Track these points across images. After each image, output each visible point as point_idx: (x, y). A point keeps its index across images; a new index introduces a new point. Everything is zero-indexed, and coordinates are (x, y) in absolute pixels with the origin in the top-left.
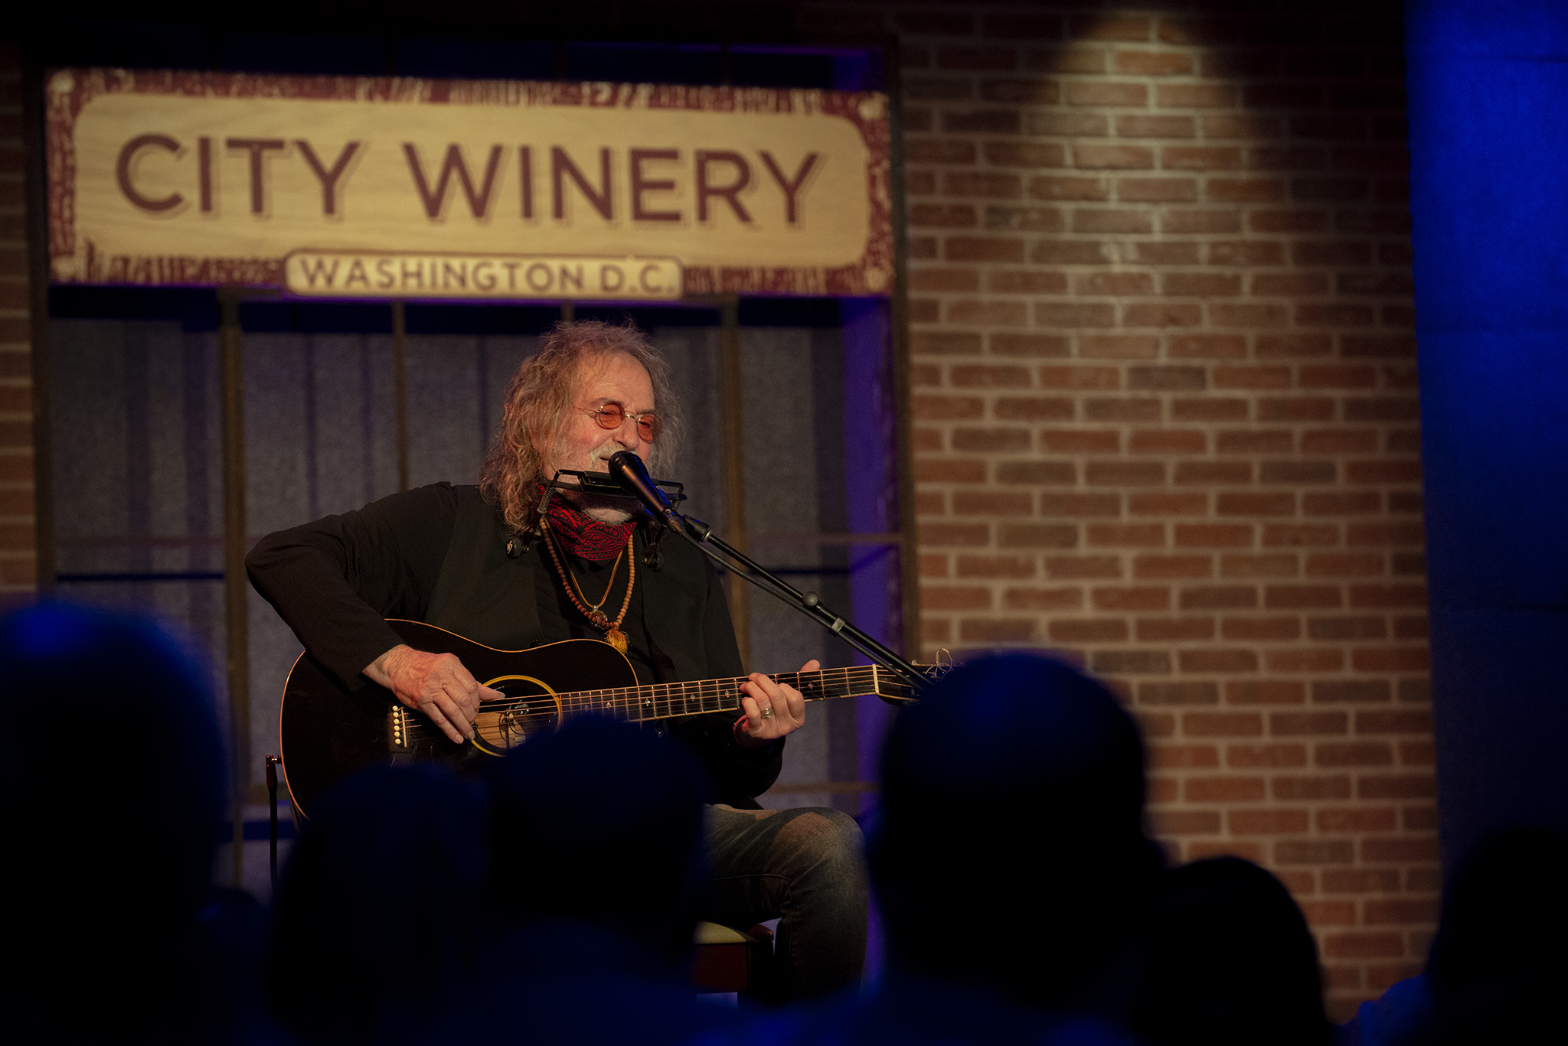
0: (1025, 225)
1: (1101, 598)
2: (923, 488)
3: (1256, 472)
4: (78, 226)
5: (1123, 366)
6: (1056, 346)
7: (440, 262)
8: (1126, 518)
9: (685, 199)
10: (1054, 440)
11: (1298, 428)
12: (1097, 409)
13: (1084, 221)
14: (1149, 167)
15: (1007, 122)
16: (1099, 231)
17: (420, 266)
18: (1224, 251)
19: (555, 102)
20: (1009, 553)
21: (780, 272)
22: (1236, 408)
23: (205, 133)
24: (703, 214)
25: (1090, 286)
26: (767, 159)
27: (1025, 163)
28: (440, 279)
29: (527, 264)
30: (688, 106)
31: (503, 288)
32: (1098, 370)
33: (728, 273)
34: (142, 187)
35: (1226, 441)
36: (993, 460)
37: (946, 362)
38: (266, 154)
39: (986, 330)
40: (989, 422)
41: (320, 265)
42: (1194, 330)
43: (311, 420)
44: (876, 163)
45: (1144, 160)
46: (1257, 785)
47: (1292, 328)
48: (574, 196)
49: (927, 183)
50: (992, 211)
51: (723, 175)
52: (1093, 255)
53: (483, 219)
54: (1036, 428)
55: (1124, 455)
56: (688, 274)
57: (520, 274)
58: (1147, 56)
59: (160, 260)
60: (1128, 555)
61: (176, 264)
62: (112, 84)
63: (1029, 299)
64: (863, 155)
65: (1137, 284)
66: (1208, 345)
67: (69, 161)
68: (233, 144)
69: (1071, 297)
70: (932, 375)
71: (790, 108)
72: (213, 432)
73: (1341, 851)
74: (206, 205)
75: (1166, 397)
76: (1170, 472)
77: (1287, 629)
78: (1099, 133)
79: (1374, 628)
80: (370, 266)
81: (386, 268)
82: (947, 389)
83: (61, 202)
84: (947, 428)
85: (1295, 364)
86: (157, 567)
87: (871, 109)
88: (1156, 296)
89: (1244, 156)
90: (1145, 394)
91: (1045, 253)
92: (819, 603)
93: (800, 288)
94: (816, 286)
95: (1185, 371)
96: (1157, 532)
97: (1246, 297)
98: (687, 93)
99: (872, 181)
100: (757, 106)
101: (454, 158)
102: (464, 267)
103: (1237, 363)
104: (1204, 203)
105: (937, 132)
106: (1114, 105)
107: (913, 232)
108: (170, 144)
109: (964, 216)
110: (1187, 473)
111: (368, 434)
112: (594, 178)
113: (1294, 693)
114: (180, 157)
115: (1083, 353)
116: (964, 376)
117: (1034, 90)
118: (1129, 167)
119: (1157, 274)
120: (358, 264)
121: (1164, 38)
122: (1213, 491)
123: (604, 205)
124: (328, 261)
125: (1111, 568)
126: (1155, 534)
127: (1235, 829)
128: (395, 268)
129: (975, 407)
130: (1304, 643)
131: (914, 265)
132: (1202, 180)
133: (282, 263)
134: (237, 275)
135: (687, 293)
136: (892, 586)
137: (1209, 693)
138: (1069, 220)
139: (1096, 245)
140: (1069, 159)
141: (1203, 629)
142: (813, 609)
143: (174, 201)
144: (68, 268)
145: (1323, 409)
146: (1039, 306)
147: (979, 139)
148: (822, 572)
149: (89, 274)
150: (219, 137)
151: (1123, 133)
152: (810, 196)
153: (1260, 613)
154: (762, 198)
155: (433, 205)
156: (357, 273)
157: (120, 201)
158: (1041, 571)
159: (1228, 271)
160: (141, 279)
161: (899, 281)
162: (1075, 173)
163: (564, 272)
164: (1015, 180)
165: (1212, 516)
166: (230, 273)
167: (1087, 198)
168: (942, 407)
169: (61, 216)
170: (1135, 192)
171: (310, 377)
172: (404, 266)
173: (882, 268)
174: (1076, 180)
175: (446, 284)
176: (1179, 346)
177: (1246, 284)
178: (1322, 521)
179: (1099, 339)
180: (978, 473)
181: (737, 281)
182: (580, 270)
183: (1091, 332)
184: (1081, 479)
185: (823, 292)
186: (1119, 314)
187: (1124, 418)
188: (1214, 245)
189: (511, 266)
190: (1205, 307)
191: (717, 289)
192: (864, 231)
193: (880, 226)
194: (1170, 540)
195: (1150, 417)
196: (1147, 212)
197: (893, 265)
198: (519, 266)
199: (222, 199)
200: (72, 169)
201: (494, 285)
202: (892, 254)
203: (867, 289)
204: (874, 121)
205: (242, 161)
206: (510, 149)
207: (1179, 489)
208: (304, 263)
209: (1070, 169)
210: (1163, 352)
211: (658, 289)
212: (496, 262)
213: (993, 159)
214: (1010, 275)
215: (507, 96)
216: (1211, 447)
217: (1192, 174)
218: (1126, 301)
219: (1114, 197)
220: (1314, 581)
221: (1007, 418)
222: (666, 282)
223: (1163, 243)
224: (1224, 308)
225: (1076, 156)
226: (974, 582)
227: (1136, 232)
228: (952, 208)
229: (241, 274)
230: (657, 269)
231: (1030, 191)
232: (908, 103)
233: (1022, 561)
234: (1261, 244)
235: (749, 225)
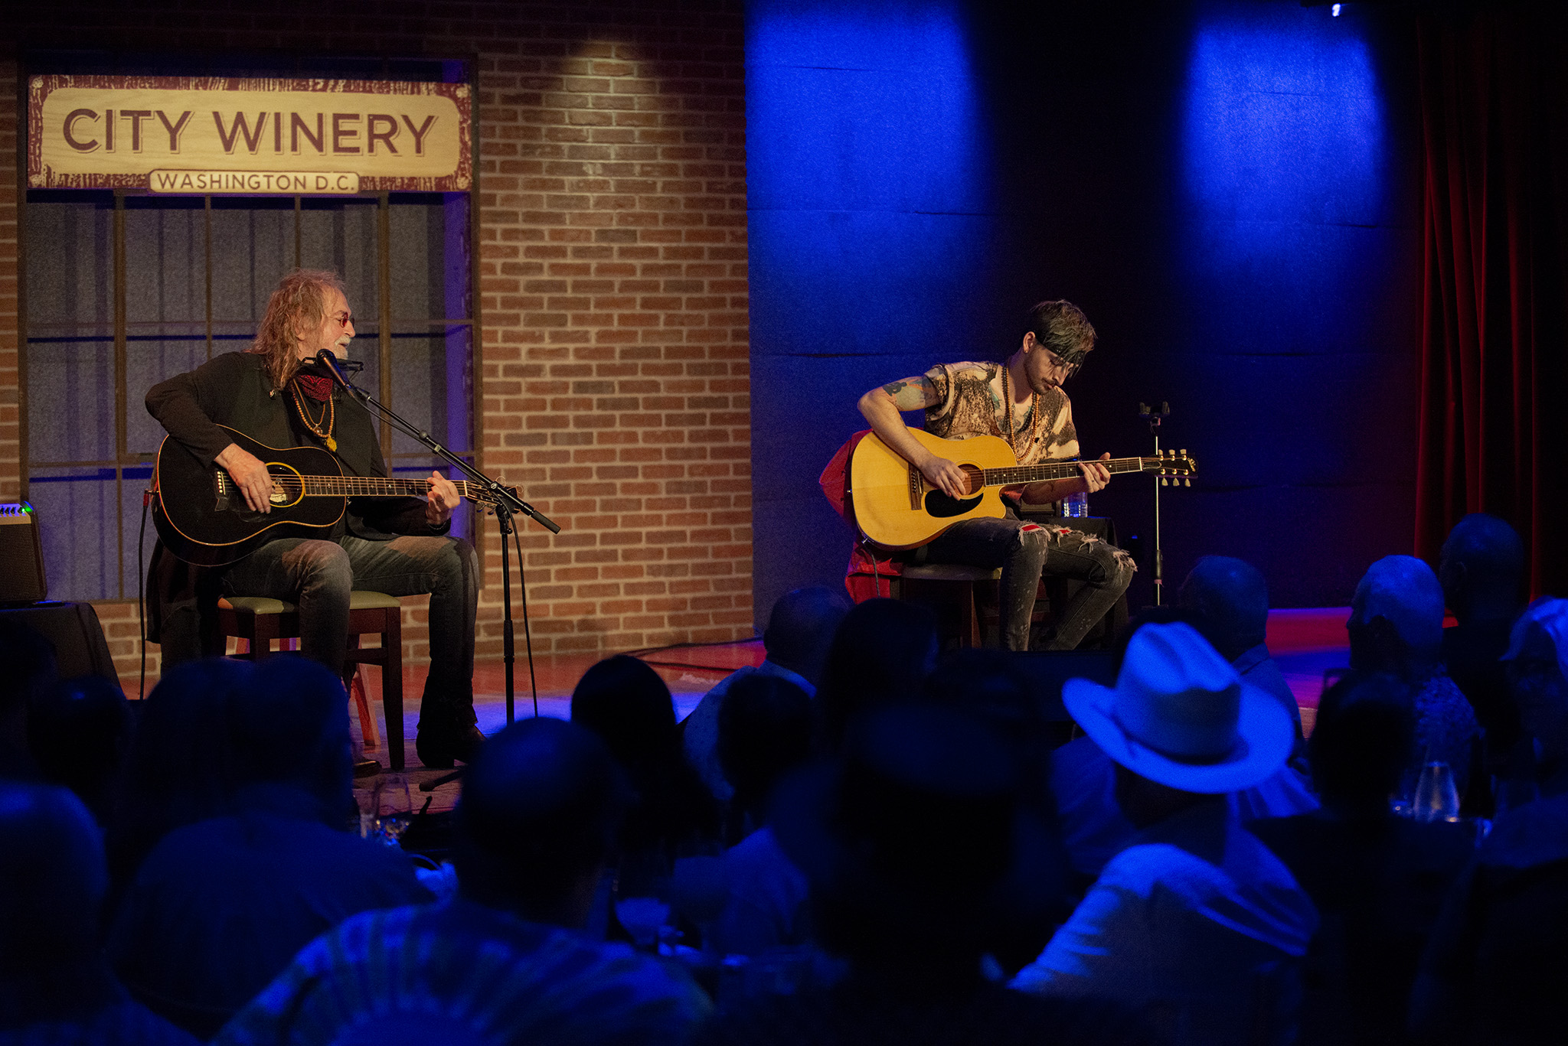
0: (542, 154)
1: (578, 353)
2: (484, 294)
3: (662, 286)
4: (43, 158)
5: (593, 229)
6: (558, 218)
7: (230, 174)
8: (593, 311)
9: (362, 141)
10: (555, 269)
11: (684, 263)
12: (579, 252)
13: (575, 152)
14: (610, 124)
15: (536, 99)
16: (582, 158)
17: (220, 177)
18: (649, 169)
19: (294, 89)
20: (530, 329)
21: (412, 179)
22: (652, 252)
23: (109, 108)
24: (371, 149)
25: (577, 186)
26: (406, 118)
27: (544, 121)
28: (230, 184)
29: (277, 176)
30: (364, 91)
31: (263, 188)
32: (581, 231)
33: (383, 180)
34: (76, 137)
35: (646, 270)
36: (523, 279)
37: (499, 227)
38: (141, 118)
39: (521, 210)
40: (521, 259)
41: (168, 176)
42: (631, 211)
43: (161, 255)
44: (465, 121)
45: (607, 120)
46: (658, 451)
47: (682, 210)
48: (302, 138)
49: (491, 131)
50: (525, 147)
51: (383, 127)
52: (579, 170)
53: (254, 151)
54: (546, 262)
55: (593, 277)
56: (362, 180)
57: (273, 180)
58: (609, 65)
59: (85, 175)
60: (593, 330)
61: (93, 178)
62: (63, 83)
63: (544, 193)
64: (458, 116)
65: (602, 185)
66: (638, 219)
67: (39, 124)
68: (124, 113)
69: (566, 193)
70: (492, 234)
71: (419, 92)
72: (110, 262)
73: (700, 486)
74: (109, 146)
75: (615, 246)
76: (617, 286)
77: (676, 370)
78: (584, 106)
79: (721, 369)
80: (194, 177)
81: (201, 178)
82: (499, 242)
83: (34, 145)
84: (499, 262)
85: (684, 229)
86: (79, 335)
87: (462, 92)
88: (611, 193)
89: (660, 118)
90: (604, 245)
91: (554, 168)
93: (422, 188)
94: (431, 187)
95: (626, 232)
96: (609, 317)
97: (659, 194)
98: (365, 84)
99: (462, 130)
100: (402, 91)
101: (240, 119)
102: (243, 176)
103: (653, 228)
104: (638, 143)
105: (497, 105)
106: (591, 91)
107: (483, 158)
108: (92, 114)
109: (511, 149)
110: (626, 286)
111: (191, 261)
112: (314, 130)
113: (678, 403)
114: (96, 121)
115: (571, 223)
116: (508, 234)
117: (549, 83)
118: (599, 124)
119: (612, 181)
120: (187, 176)
121: (618, 56)
122: (639, 296)
123: (318, 144)
124: (172, 175)
125: (584, 337)
127: (645, 475)
128: (207, 179)
129: (514, 251)
130: (684, 377)
131: (483, 175)
132: (637, 131)
133: (148, 176)
134: (124, 183)
135: (362, 191)
136: (468, 346)
137: (634, 404)
138: (566, 152)
139: (581, 165)
140: (567, 120)
141: (632, 370)
143: (93, 143)
144: (36, 181)
145: (698, 253)
146: (549, 196)
147: (520, 108)
148: (431, 336)
149: (48, 184)
150: (117, 110)
151: (595, 106)
152: (428, 139)
153: (662, 361)
154: (404, 140)
155: (228, 145)
156: (187, 181)
157: (65, 144)
158: (547, 339)
159: (650, 180)
160: (74, 185)
161: (475, 184)
162: (570, 127)
163: (296, 179)
164: (539, 129)
165: (638, 310)
166: (120, 182)
167: (575, 140)
168: (496, 251)
169: (34, 154)
170: (600, 137)
171: (161, 233)
172: (212, 177)
173: (467, 177)
174: (570, 130)
175: (234, 187)
176: (623, 219)
177: (659, 186)
178: (695, 312)
179: (581, 215)
180: (515, 287)
181: (388, 184)
182: (305, 177)
183: (577, 211)
184: (569, 290)
185: (434, 190)
186: (592, 202)
187: (594, 257)
188: (643, 165)
189: (269, 177)
190: (637, 197)
191: (378, 189)
192: (457, 158)
193: (466, 155)
194: (616, 322)
195: (607, 257)
196: (608, 148)
197: (472, 175)
198: (272, 176)
199: (117, 142)
200: (42, 128)
201: (259, 186)
202: (471, 169)
203: (458, 188)
204: (464, 99)
205: (129, 122)
206: (269, 114)
207: (621, 295)
208: (159, 175)
209: (567, 124)
210: (614, 222)
211: (347, 188)
212: (261, 174)
213: (527, 119)
214: (534, 180)
215: (269, 87)
216: (639, 272)
217: (633, 128)
218: (595, 194)
219: (590, 140)
220: (690, 344)
221: (531, 257)
222: (350, 184)
223: (616, 164)
224: (648, 199)
225: (571, 118)
226: (512, 345)
227: (602, 158)
228: (504, 145)
229: (127, 182)
230: (346, 178)
231: (546, 136)
232: (482, 89)
233: (537, 334)
234: (666, 165)
235: (395, 154)
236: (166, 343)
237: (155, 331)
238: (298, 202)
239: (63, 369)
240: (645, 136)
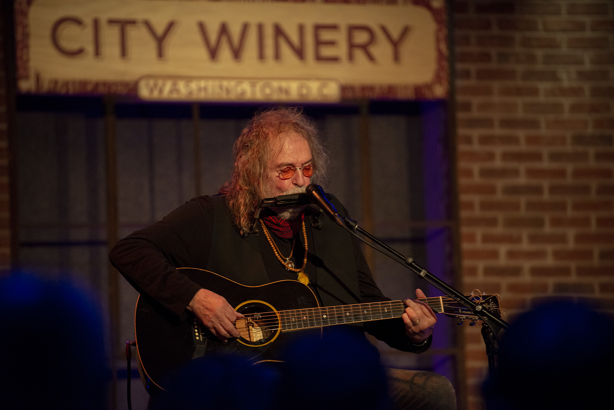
0: (517, 62)
1: (556, 254)
2: (463, 197)
4: (31, 64)
5: (569, 134)
6: (533, 124)
7: (217, 83)
8: (570, 213)
9: (342, 50)
10: (532, 173)
12: (555, 157)
13: (549, 59)
15: (510, 8)
16: (556, 65)
17: (207, 85)
20: (508, 231)
21: (390, 88)
23: (96, 16)
24: (351, 57)
25: (552, 93)
26: (384, 29)
27: (518, 29)
28: (217, 92)
29: (261, 83)
30: (343, 2)
31: (249, 96)
32: (555, 137)
33: (364, 88)
34: (63, 44)
36: (500, 183)
37: (476, 133)
38: (128, 27)
40: (498, 164)
41: (155, 85)
42: (607, 115)
43: (151, 162)
44: (441, 30)
45: (581, 27)
48: (285, 48)
49: (466, 40)
50: (500, 54)
51: (361, 38)
52: (553, 77)
53: (239, 61)
54: (523, 167)
55: (569, 181)
56: (344, 89)
57: (258, 88)
59: (74, 81)
60: (571, 232)
61: (82, 83)
63: (519, 100)
64: (433, 26)
65: (576, 92)
67: (26, 30)
68: (111, 22)
69: (541, 99)
70: (468, 140)
71: (395, 3)
72: (101, 169)
74: (97, 53)
75: (591, 150)
76: (593, 189)
78: (557, 13)
80: (181, 85)
81: (189, 86)
82: (476, 147)
83: (22, 51)
84: (476, 167)
86: (72, 239)
87: (437, 2)
88: (587, 98)
90: (581, 149)
91: (528, 75)
92: (414, 262)
93: (400, 96)
94: (409, 95)
95: (602, 137)
99: (438, 40)
101: (224, 30)
102: (229, 85)
105: (471, 14)
108: (78, 22)
109: (485, 57)
111: (180, 170)
112: (295, 40)
114: (83, 29)
115: (547, 128)
116: (485, 140)
118: (573, 31)
119: (587, 87)
120: (175, 84)
123: (300, 53)
125: (562, 239)
126: (586, 222)
128: (194, 86)
129: (491, 156)
131: (460, 83)
133: (136, 83)
134: (113, 90)
135: (343, 99)
136: (447, 248)
138: (540, 59)
139: (555, 72)
140: (540, 26)
142: (411, 265)
143: (81, 51)
144: (26, 86)
146: (524, 104)
147: (494, 17)
148: (412, 241)
149: (37, 88)
150: (104, 18)
151: (570, 13)
152: (406, 48)
154: (382, 49)
155: (213, 53)
156: (175, 88)
157: (52, 51)
158: (525, 240)
160: (64, 91)
161: (452, 92)
162: (544, 34)
163: (280, 88)
164: (512, 38)
166: (109, 88)
167: (550, 47)
168: (473, 156)
169: (22, 59)
171: (150, 141)
172: (198, 85)
173: (443, 85)
174: (544, 38)
175: (220, 94)
176: (599, 124)
179: (555, 121)
180: (492, 190)
181: (368, 91)
182: (288, 86)
183: (552, 117)
184: (546, 193)
186: (566, 107)
187: (569, 161)
189: (253, 84)
192: (433, 66)
193: (442, 64)
194: (594, 224)
195: (583, 161)
196: (582, 54)
197: (449, 83)
198: (257, 84)
199: (105, 50)
200: (28, 34)
201: (244, 94)
202: (448, 77)
203: (435, 96)
204: (438, 8)
205: (116, 31)
206: (252, 25)
207: (598, 198)
208: (147, 82)
209: (541, 32)
210: (590, 127)
211: (328, 96)
213: (501, 28)
214: (509, 88)
218: (570, 100)
219: (564, 47)
221: (508, 162)
222: (332, 92)
223: (590, 70)
225: (544, 25)
226: (490, 246)
227: (576, 65)
228: (479, 53)
229: (116, 89)
230: (327, 86)
231: (520, 44)
233: (515, 236)
235: (374, 63)
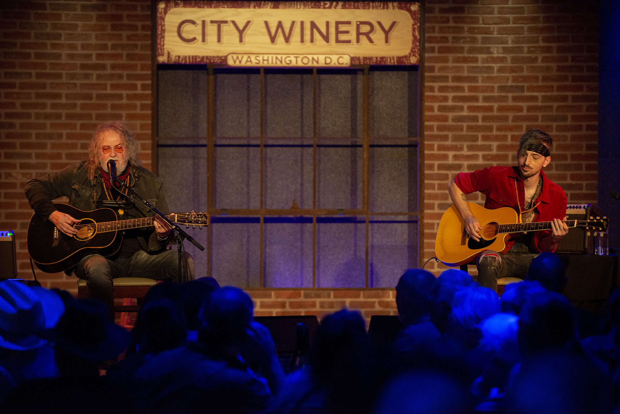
0: (464, 42)
1: (485, 157)
2: (426, 123)
3: (540, 118)
4: (166, 47)
5: (496, 85)
6: (474, 79)
7: (274, 56)
8: (495, 133)
9: (352, 36)
10: (471, 108)
11: (555, 105)
12: (486, 99)
13: (485, 40)
14: (509, 23)
15: (461, 10)
16: (490, 43)
17: (268, 57)
18: (533, 49)
19: (312, 8)
20: (455, 143)
21: (382, 58)
22: (535, 98)
23: (204, 19)
24: (358, 41)
25: (486, 60)
26: (379, 23)
27: (465, 23)
28: (274, 62)
29: (301, 56)
30: (355, 8)
31: (293, 64)
32: (487, 87)
33: (365, 59)
34: (184, 35)
35: (530, 109)
36: (451, 115)
37: (436, 85)
38: (222, 24)
40: (450, 103)
41: (238, 58)
42: (521, 74)
44: (416, 24)
45: (507, 21)
47: (554, 73)
48: (317, 35)
49: (433, 30)
50: (454, 38)
51: (365, 29)
52: (488, 51)
53: (288, 44)
54: (466, 105)
55: (495, 113)
56: (352, 59)
57: (299, 60)
59: (189, 56)
60: (495, 144)
61: (194, 58)
62: (176, 5)
63: (465, 65)
64: (412, 21)
65: (502, 60)
66: (525, 79)
67: (163, 28)
68: (212, 22)
69: (480, 64)
70: (432, 89)
74: (204, 40)
75: (510, 95)
76: (510, 118)
78: (492, 13)
79: (578, 167)
80: (253, 58)
81: (257, 58)
82: (437, 93)
83: (160, 40)
84: (436, 105)
85: (555, 84)
87: (414, 7)
88: (509, 64)
89: (541, 19)
90: (503, 94)
91: (471, 50)
93: (388, 63)
94: (395, 62)
95: (517, 87)
96: (506, 137)
97: (539, 64)
98: (354, 4)
99: (414, 29)
100: (377, 8)
101: (280, 25)
102: (282, 58)
103: (535, 84)
104: (526, 34)
106: (497, 4)
107: (427, 45)
108: (193, 22)
109: (444, 40)
110: (516, 119)
112: (324, 30)
114: (196, 26)
115: (482, 82)
116: (442, 89)
118: (501, 23)
119: (509, 57)
120: (249, 57)
122: (525, 124)
123: (326, 38)
124: (240, 56)
125: (489, 148)
126: (505, 137)
128: (260, 58)
129: (446, 99)
131: (427, 55)
132: (526, 27)
133: (226, 57)
134: (212, 61)
135: (352, 65)
138: (480, 41)
139: (489, 48)
140: (481, 22)
143: (194, 39)
144: (162, 59)
145: (565, 99)
146: (468, 67)
147: (451, 16)
148: (409, 146)
149: (168, 61)
150: (208, 20)
151: (500, 12)
152: (393, 34)
155: (273, 39)
156: (249, 60)
157: (178, 39)
158: (465, 149)
159: (533, 55)
160: (183, 62)
161: (422, 60)
162: (483, 26)
163: (313, 59)
164: (463, 28)
166: (210, 60)
167: (486, 33)
168: (434, 99)
169: (160, 44)
170: (502, 31)
172: (263, 57)
173: (416, 57)
174: (483, 27)
175: (276, 63)
176: (515, 79)
177: (540, 59)
178: (562, 134)
179: (488, 77)
180: (446, 119)
181: (368, 61)
182: (318, 58)
183: (486, 75)
184: (480, 121)
185: (396, 64)
186: (496, 69)
187: (496, 102)
188: (529, 47)
189: (296, 57)
190: (525, 67)
191: (362, 63)
192: (411, 45)
193: (416, 43)
194: (509, 139)
195: (505, 101)
196: (507, 37)
197: (420, 55)
198: (299, 57)
199: (208, 38)
200: (164, 30)
201: (291, 63)
202: (419, 52)
203: (410, 63)
204: (415, 11)
205: (215, 27)
206: (297, 22)
207: (514, 124)
208: (233, 57)
209: (481, 24)
210: (510, 81)
211: (343, 64)
212: (292, 56)
213: (455, 22)
214: (459, 58)
215: (297, 6)
216: (525, 111)
217: (523, 25)
218: (498, 65)
219: (496, 33)
220: (558, 153)
221: (456, 102)
222: (345, 61)
223: (511, 47)
224: (532, 67)
225: (483, 20)
226: (443, 152)
227: (502, 44)
228: (440, 37)
229: (214, 60)
230: (343, 57)
231: (467, 32)
232: (427, 5)
233: (459, 146)
234: (545, 47)
235: (373, 44)
236: (251, 148)
237: (245, 142)
238: (315, 71)
239: (191, 162)
240: (531, 30)
